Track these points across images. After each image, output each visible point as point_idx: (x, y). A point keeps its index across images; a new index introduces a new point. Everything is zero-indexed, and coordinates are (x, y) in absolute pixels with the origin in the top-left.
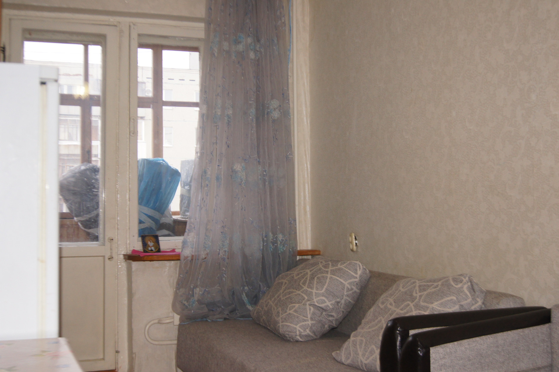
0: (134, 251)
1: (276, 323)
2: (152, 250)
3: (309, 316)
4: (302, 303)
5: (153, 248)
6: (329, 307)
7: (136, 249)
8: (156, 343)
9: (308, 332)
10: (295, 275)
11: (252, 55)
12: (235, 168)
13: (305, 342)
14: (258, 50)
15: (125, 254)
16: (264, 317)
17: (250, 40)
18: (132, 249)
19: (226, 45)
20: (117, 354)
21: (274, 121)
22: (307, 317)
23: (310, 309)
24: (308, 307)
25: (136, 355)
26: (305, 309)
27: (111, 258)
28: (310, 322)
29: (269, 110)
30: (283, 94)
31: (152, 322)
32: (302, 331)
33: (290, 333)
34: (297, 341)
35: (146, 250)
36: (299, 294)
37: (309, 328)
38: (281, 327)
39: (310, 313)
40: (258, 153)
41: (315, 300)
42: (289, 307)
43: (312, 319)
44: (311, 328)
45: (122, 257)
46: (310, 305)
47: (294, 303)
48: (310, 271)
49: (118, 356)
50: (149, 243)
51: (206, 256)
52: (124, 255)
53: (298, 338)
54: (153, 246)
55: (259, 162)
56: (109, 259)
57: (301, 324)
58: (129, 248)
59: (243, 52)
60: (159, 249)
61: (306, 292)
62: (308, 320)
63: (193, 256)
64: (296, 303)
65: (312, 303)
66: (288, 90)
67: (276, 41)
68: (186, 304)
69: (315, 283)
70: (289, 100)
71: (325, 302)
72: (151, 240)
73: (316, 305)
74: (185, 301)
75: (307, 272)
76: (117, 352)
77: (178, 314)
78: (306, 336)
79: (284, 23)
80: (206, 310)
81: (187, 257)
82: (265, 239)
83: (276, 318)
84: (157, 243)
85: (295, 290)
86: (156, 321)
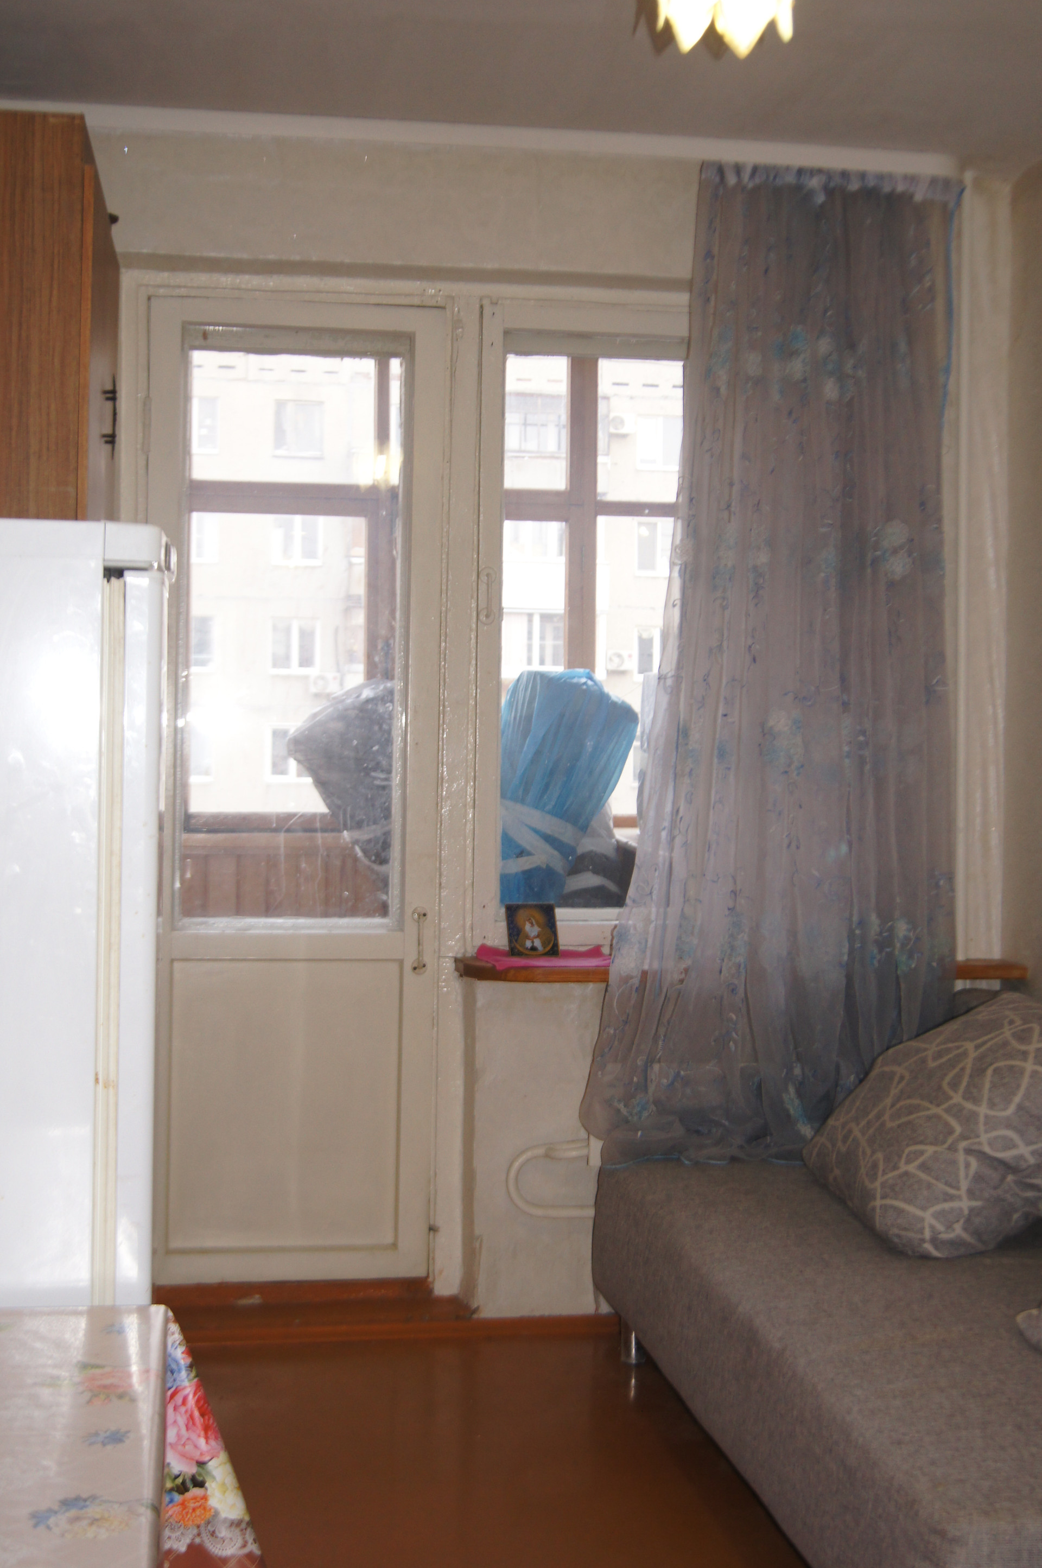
0: (484, 951)
1: (868, 1196)
2: (533, 949)
3: (964, 1185)
4: (946, 1146)
5: (537, 943)
6: (1025, 1160)
7: (489, 943)
8: (539, 1212)
9: (958, 1230)
10: (930, 1053)
11: (830, 390)
12: (771, 723)
13: (947, 1260)
14: (850, 372)
15: (459, 956)
16: (837, 1172)
17: (824, 345)
18: (478, 943)
19: (752, 363)
20: (432, 1233)
21: (891, 585)
22: (958, 1189)
23: (967, 1165)
24: (961, 1157)
25: (481, 1241)
26: (954, 1162)
27: (419, 967)
28: (965, 1204)
29: (878, 553)
30: (923, 504)
31: (529, 1154)
32: (940, 1227)
33: (903, 1233)
34: (926, 1257)
35: (518, 946)
36: (938, 1117)
37: (962, 1221)
38: (878, 1210)
39: (967, 1176)
40: (843, 679)
41: (984, 1138)
42: (907, 1151)
43: (971, 1193)
44: (968, 1220)
45: (449, 965)
46: (969, 1151)
47: (921, 1143)
48: (977, 1047)
49: (434, 1238)
50: (528, 927)
51: (683, 976)
52: (456, 960)
53: (929, 1247)
54: (538, 936)
55: (845, 705)
56: (415, 969)
57: (938, 1207)
58: (472, 940)
59: (805, 380)
60: (556, 945)
61: (957, 1112)
62: (959, 1198)
63: (644, 974)
64: (926, 1144)
65: (976, 1147)
66: (938, 490)
67: (903, 347)
68: (624, 1111)
69: (987, 1085)
70: (939, 520)
71: (1015, 1146)
72: (534, 917)
73: (984, 1154)
74: (619, 1101)
75: (966, 1049)
76: (432, 1229)
77: (598, 1137)
78: (953, 1243)
79: (931, 289)
80: (678, 1131)
81: (629, 978)
82: (857, 932)
83: (867, 1183)
84: (551, 928)
85: (925, 1104)
86: (541, 1151)
